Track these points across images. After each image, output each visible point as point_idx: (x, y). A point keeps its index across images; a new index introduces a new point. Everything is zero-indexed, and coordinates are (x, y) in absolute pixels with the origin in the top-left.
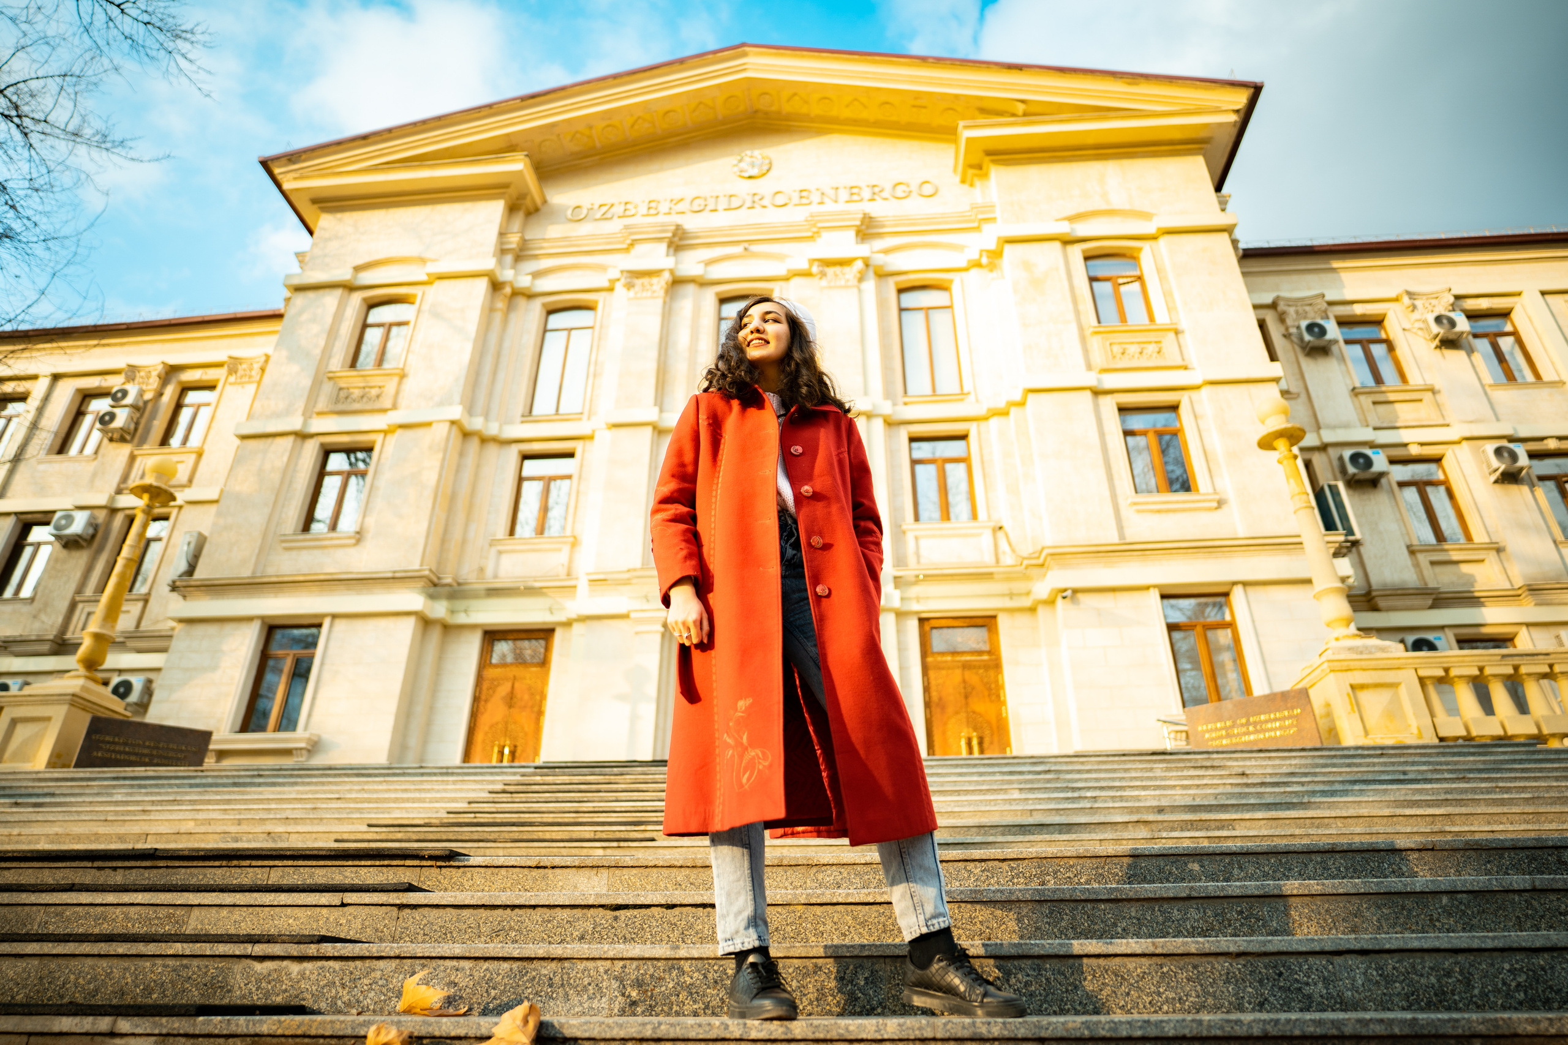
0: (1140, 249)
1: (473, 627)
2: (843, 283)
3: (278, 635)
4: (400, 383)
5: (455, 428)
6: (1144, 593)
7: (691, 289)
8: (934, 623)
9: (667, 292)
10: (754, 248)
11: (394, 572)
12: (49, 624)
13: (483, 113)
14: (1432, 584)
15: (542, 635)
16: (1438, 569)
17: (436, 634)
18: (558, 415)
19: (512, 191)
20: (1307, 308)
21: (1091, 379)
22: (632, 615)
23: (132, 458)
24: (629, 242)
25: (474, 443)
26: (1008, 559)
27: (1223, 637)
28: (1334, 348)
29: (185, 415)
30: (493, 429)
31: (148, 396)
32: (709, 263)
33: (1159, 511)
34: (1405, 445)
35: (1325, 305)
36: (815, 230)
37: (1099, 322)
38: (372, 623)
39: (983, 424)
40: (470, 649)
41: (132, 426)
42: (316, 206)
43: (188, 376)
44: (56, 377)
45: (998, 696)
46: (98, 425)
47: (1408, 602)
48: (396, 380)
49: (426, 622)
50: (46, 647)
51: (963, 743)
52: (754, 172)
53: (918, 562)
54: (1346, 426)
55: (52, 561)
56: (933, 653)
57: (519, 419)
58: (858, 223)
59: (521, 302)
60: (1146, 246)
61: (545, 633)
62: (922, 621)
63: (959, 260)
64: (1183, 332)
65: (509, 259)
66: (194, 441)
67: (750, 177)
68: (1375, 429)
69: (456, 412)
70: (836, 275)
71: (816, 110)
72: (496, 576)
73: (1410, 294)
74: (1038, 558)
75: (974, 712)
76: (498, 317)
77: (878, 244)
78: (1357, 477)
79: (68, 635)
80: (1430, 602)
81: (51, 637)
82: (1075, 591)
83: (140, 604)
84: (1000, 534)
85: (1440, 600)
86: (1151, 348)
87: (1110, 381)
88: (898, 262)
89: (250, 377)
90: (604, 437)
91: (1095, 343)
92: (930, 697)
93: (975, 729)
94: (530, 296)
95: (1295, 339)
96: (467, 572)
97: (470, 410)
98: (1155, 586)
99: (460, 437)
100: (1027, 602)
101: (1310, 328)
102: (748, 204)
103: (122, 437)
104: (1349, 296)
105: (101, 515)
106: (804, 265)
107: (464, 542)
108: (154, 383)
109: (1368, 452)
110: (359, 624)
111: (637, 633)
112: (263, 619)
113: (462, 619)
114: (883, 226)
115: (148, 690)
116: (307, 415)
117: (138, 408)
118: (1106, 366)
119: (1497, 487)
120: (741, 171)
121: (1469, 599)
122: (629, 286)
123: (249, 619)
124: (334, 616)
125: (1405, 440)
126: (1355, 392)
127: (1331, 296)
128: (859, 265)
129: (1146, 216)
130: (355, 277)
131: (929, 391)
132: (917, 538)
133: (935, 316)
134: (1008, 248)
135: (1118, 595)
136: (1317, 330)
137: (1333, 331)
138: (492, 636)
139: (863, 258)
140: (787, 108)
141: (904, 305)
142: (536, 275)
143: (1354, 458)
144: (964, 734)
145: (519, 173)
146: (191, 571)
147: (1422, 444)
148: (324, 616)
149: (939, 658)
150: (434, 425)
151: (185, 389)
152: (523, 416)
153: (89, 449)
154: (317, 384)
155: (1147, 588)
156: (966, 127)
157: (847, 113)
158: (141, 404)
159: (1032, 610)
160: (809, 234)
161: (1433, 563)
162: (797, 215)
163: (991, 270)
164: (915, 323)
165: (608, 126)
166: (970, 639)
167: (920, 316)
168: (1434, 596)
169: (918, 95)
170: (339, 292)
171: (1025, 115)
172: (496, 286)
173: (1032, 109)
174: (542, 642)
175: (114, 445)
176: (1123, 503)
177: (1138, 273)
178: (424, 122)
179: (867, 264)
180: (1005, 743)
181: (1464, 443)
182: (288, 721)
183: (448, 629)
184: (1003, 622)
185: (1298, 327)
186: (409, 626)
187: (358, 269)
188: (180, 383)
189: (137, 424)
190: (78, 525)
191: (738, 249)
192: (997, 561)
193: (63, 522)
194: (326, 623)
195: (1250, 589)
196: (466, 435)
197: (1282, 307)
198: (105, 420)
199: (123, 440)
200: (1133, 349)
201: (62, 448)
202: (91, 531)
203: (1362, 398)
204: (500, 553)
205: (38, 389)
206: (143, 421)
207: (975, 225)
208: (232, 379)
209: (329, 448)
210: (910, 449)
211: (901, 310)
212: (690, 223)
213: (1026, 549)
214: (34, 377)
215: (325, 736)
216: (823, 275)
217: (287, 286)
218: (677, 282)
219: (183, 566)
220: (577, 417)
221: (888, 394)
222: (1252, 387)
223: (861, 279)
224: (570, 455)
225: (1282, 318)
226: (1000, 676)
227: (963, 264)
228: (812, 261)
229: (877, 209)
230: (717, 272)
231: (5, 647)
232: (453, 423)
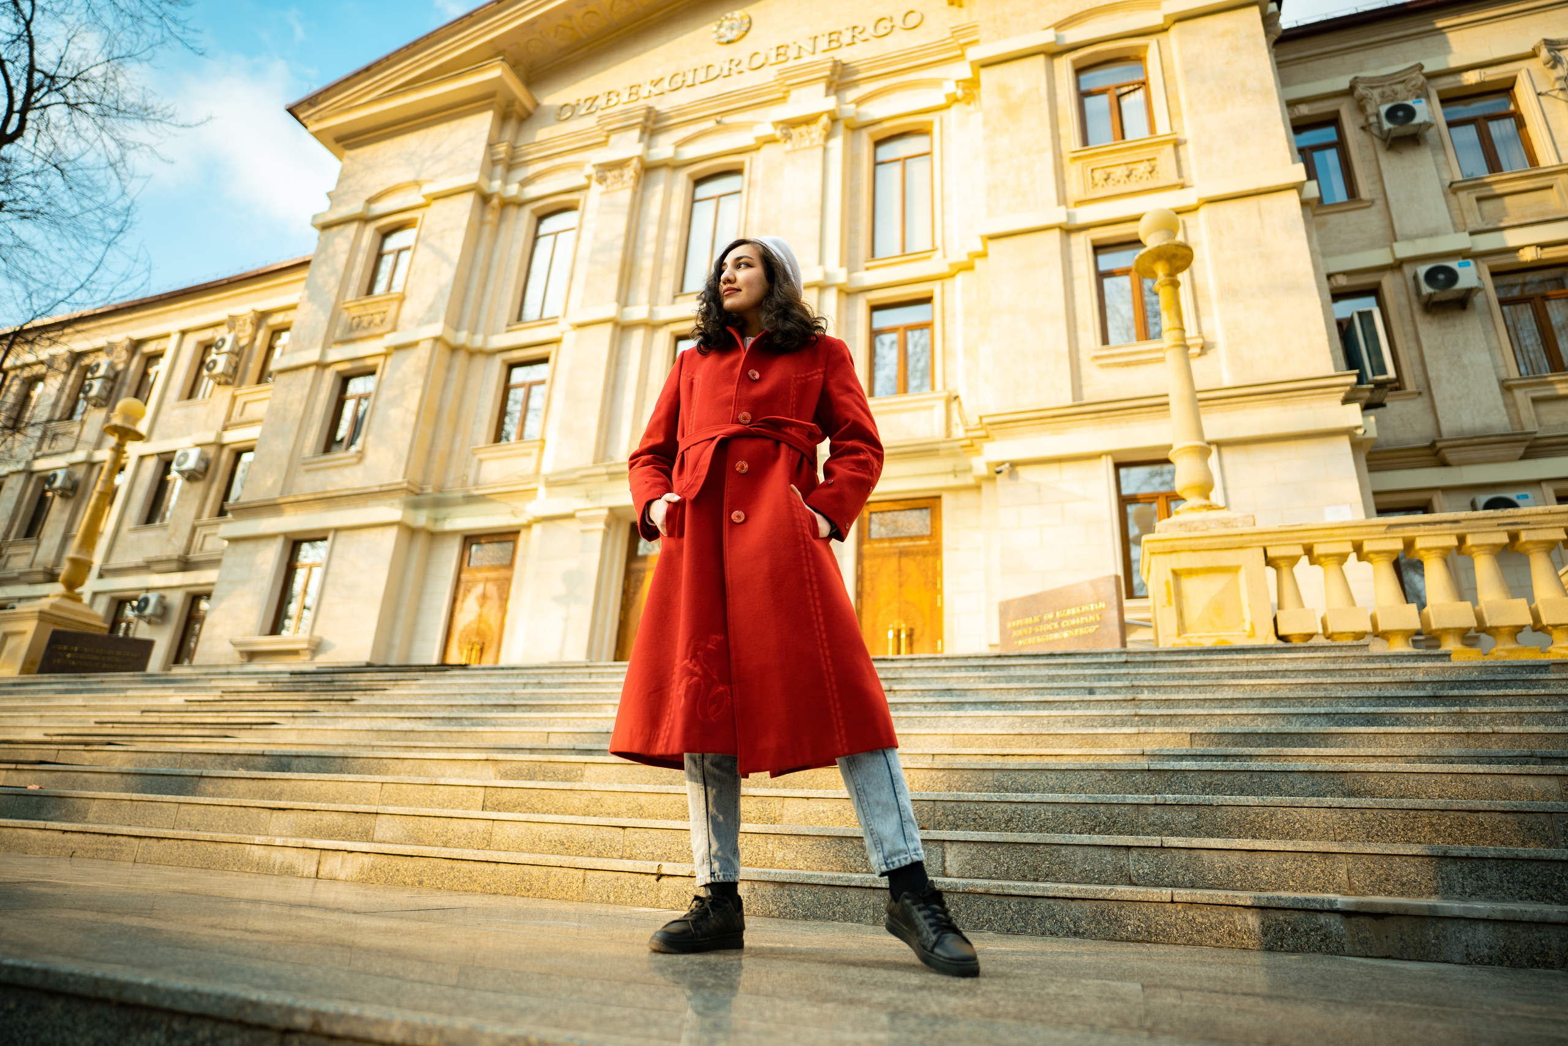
0: (1146, 47)
1: (453, 533)
2: (807, 143)
3: (300, 549)
4: (400, 307)
5: (439, 346)
6: (1096, 462)
7: (663, 174)
8: (873, 507)
9: (638, 180)
10: (727, 120)
11: (381, 486)
12: (178, 546)
13: (465, 24)
14: (1529, 428)
15: (510, 537)
16: (1544, 408)
17: (420, 542)
18: (541, 320)
19: (499, 99)
20: (1398, 87)
21: (1059, 216)
22: (578, 514)
23: (234, 398)
24: (605, 133)
25: (461, 357)
26: (959, 432)
28: (1431, 133)
30: (478, 342)
31: (244, 342)
32: (680, 144)
33: (1127, 364)
34: (1517, 249)
35: (1422, 78)
36: (784, 89)
37: (1085, 142)
38: (365, 534)
39: (948, 283)
40: (451, 552)
41: (231, 371)
42: (340, 144)
43: (277, 320)
44: (184, 333)
45: (935, 584)
47: (1489, 452)
48: (395, 305)
49: (410, 532)
50: (174, 565)
51: (891, 634)
52: (733, 35)
54: (1433, 234)
55: (182, 495)
56: (871, 540)
57: (504, 328)
58: (828, 73)
59: (512, 211)
60: (1152, 42)
61: (507, 536)
63: (937, 98)
64: (1185, 142)
65: (500, 169)
67: (729, 42)
68: (1472, 233)
69: (437, 329)
70: (802, 136)
72: (476, 484)
73: (1551, 45)
75: (907, 602)
76: (487, 230)
77: (852, 94)
78: (1436, 299)
79: (191, 555)
80: (1521, 451)
81: (175, 557)
82: (1014, 465)
84: (954, 405)
85: (1537, 447)
86: (1142, 169)
87: (1084, 215)
88: (874, 110)
90: (570, 338)
91: (1074, 174)
92: (862, 587)
93: (906, 620)
94: (521, 204)
95: (1375, 131)
96: (454, 482)
97: (455, 326)
98: (1107, 453)
99: (447, 353)
100: (970, 480)
101: (1391, 114)
103: (222, 380)
104: (1454, 62)
105: (211, 452)
106: (770, 131)
107: (451, 452)
108: (249, 329)
109: (1453, 264)
110: (356, 532)
111: (583, 531)
112: (286, 535)
113: (448, 526)
114: (857, 72)
116: (326, 345)
117: (235, 353)
118: (1083, 197)
120: (720, 37)
122: (602, 180)
123: (272, 537)
124: (337, 530)
125: (1517, 243)
126: (1453, 188)
127: (1430, 66)
128: (825, 119)
129: (1155, 4)
130: (368, 209)
131: (897, 251)
133: (912, 166)
134: (985, 75)
135: (1064, 465)
136: (1402, 113)
137: (1428, 111)
138: (470, 539)
139: (828, 112)
141: (880, 158)
142: (524, 183)
143: (1430, 276)
144: (896, 623)
145: (499, 79)
147: (1542, 246)
148: (328, 530)
149: (876, 545)
150: (421, 344)
151: (275, 332)
152: (508, 325)
154: (335, 316)
155: (1098, 456)
158: (237, 349)
159: (978, 487)
160: (780, 95)
161: (1536, 401)
162: (770, 76)
163: (969, 103)
164: (890, 178)
165: (588, 13)
166: (911, 523)
167: (896, 168)
168: (1527, 444)
170: (354, 226)
172: (485, 199)
174: (510, 544)
175: (222, 388)
176: (1085, 357)
177: (1141, 78)
178: (415, 43)
179: (834, 120)
180: (937, 634)
183: (435, 537)
184: (947, 501)
185: (1378, 115)
186: (392, 535)
187: (370, 201)
188: (269, 327)
189: (236, 369)
191: (710, 124)
192: (949, 435)
193: (182, 459)
194: (333, 535)
195: (1226, 451)
196: (454, 350)
197: (1360, 90)
199: (223, 383)
200: (1119, 173)
201: (189, 394)
202: (202, 465)
203: (1462, 195)
204: (484, 460)
205: (170, 346)
206: (241, 365)
207: (959, 52)
209: (346, 374)
210: (870, 319)
211: (876, 164)
212: (662, 106)
213: (974, 420)
214: (167, 336)
215: (327, 638)
216: (788, 137)
217: (314, 226)
218: (648, 170)
220: (555, 321)
221: (849, 261)
222: (1264, 200)
223: (829, 136)
224: (544, 360)
225: (1361, 108)
226: (938, 562)
227: (942, 101)
228: (776, 124)
229: (853, 54)
230: (689, 152)
231: (147, 567)
232: (437, 339)
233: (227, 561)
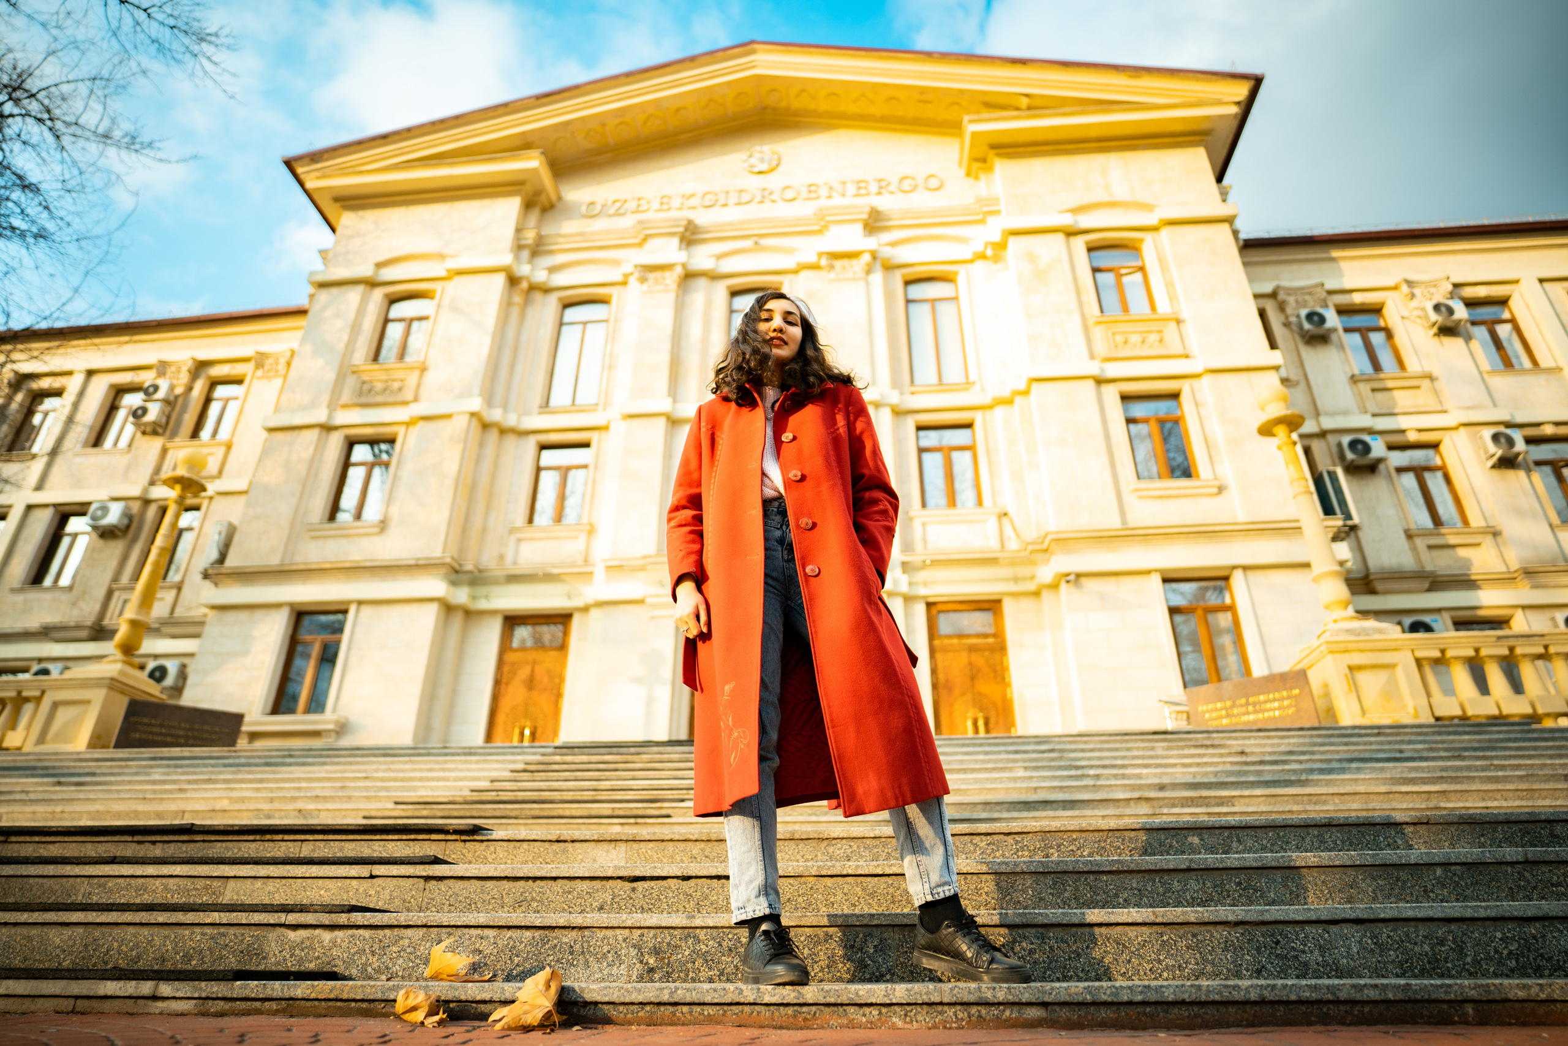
0: (1141, 241)
1: (493, 613)
2: (850, 275)
3: (306, 621)
4: (421, 376)
5: (474, 421)
6: (1146, 577)
7: (702, 282)
8: (940, 607)
9: (679, 285)
10: (764, 242)
11: (418, 559)
12: (87, 611)
13: (499, 112)
14: (1429, 568)
15: (561, 620)
16: (1436, 553)
17: (458, 620)
18: (574, 407)
19: (528, 188)
20: (1307, 297)
21: (1094, 368)
22: (648, 600)
23: (164, 451)
24: (642, 236)
25: (493, 435)
26: (1013, 545)
27: (1223, 620)
28: (1334, 337)
29: (214, 409)
30: (511, 420)
31: (179, 390)
32: (720, 257)
33: (1161, 497)
34: (1403, 432)
35: (1325, 294)
36: (823, 223)
37: (1102, 311)
38: (396, 609)
39: (988, 413)
40: (490, 635)
41: (164, 420)
42: (338, 205)
43: (216, 371)
44: (90, 373)
45: (1003, 678)
46: (131, 419)
47: (1405, 585)
48: (416, 374)
49: (448, 608)
50: (84, 634)
51: (969, 724)
52: (764, 167)
53: (925, 547)
54: (1345, 413)
55: (90, 551)
56: (940, 637)
57: (536, 409)
58: (865, 216)
59: (538, 296)
60: (1148, 237)
61: (563, 618)
62: (929, 605)
63: (966, 253)
64: (1183, 321)
65: (525, 254)
66: (224, 434)
67: (760, 173)
68: (1374, 415)
69: (475, 404)
70: (844, 268)
71: (824, 106)
72: (515, 563)
73: (1410, 283)
74: (1042, 543)
75: (980, 694)
76: (515, 312)
77: (885, 237)
78: (1356, 463)
79: (106, 622)
80: (1426, 585)
81: (89, 623)
82: (1079, 576)
83: (173, 592)
84: (1005, 520)
85: (1436, 583)
86: (1153, 338)
87: (1113, 370)
88: (905, 254)
89: (277, 371)
90: (619, 428)
91: (1098, 333)
92: (937, 679)
93: (981, 710)
94: (547, 290)
95: (1294, 327)
96: (488, 560)
97: (489, 402)
98: (1156, 571)
99: (480, 428)
100: (1031, 586)
101: (1310, 316)
102: (758, 199)
103: (154, 430)
104: (1348, 284)
105: (136, 507)
106: (812, 258)
107: (484, 530)
108: (184, 378)
109: (1367, 438)
110: (383, 610)
111: (652, 618)
112: (292, 605)
113: (483, 605)
114: (889, 220)
115: (183, 675)
116: (332, 407)
117: (169, 403)
118: (1108, 355)
119: (1495, 472)
120: (752, 166)
121: (1467, 583)
122: (643, 280)
123: (278, 606)
124: (360, 603)
125: (1403, 426)
126: (1354, 379)
127: (1330, 285)
128: (866, 258)
129: (1147, 207)
130: (376, 273)
131: (934, 380)
132: (924, 525)
133: (943, 308)
134: (1012, 241)
135: (1121, 579)
136: (1316, 318)
137: (1332, 319)
138: (512, 621)
139: (870, 251)
140: (796, 104)
141: (911, 296)
142: (552, 270)
143: (1353, 444)
144: (971, 714)
145: (535, 171)
146: (222, 559)
147: (1420, 430)
148: (349, 602)
149: (946, 641)
150: (455, 418)
151: (214, 384)
152: (541, 407)
153: (123, 443)
154: (340, 378)
155: (1148, 572)
156: (971, 121)
157: (854, 109)
158: (172, 398)
159: (1037, 594)
160: (817, 228)
161: (1430, 547)
162: (806, 209)
163: (996, 262)
164: (921, 313)
165: (621, 123)
166: (976, 622)
167: (926, 308)
168: (1431, 579)
169: (923, 90)
170: (361, 288)
171: (1029, 108)
172: (513, 281)
173: (1036, 103)
174: (560, 627)
175: (147, 438)
176: (1125, 490)
177: (1139, 264)
178: (442, 121)
179: (874, 257)
180: (1010, 723)
181: (1462, 430)
182: (316, 704)
183: (470, 615)
184: (1008, 606)
185: (1298, 316)
186: (431, 612)
187: (379, 265)
188: (209, 377)
189: (169, 418)
190: (113, 516)
191: (748, 244)
192: (1003, 546)
193: (99, 513)
194: (352, 609)
195: (1250, 574)
196: (486, 426)
197: (1282, 296)
198: (138, 414)
199: (155, 433)
200: (1135, 339)
201: (97, 441)
202: (125, 521)
203: (1361, 385)
204: (519, 540)
205: (73, 384)
206: (174, 415)
207: (980, 217)
208: (259, 373)
209: (353, 439)
210: (918, 438)
211: (908, 301)
212: (702, 218)
213: (1031, 535)
214: (69, 373)
215: (353, 718)
216: (831, 267)
217: (313, 283)
218: (689, 276)
219: (214, 555)
220: (593, 408)
221: (896, 384)
222: (1253, 376)
223: (869, 271)
224: (587, 445)
225: (1282, 307)
226: (1005, 659)
227: (968, 256)
228: (820, 255)
229: (883, 203)
230: (729, 266)
231: (46, 633)
232: (473, 414)
233: (208, 630)
